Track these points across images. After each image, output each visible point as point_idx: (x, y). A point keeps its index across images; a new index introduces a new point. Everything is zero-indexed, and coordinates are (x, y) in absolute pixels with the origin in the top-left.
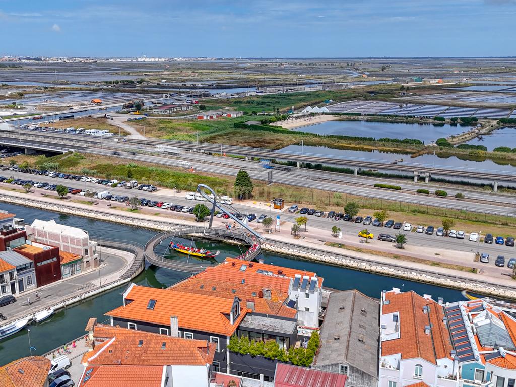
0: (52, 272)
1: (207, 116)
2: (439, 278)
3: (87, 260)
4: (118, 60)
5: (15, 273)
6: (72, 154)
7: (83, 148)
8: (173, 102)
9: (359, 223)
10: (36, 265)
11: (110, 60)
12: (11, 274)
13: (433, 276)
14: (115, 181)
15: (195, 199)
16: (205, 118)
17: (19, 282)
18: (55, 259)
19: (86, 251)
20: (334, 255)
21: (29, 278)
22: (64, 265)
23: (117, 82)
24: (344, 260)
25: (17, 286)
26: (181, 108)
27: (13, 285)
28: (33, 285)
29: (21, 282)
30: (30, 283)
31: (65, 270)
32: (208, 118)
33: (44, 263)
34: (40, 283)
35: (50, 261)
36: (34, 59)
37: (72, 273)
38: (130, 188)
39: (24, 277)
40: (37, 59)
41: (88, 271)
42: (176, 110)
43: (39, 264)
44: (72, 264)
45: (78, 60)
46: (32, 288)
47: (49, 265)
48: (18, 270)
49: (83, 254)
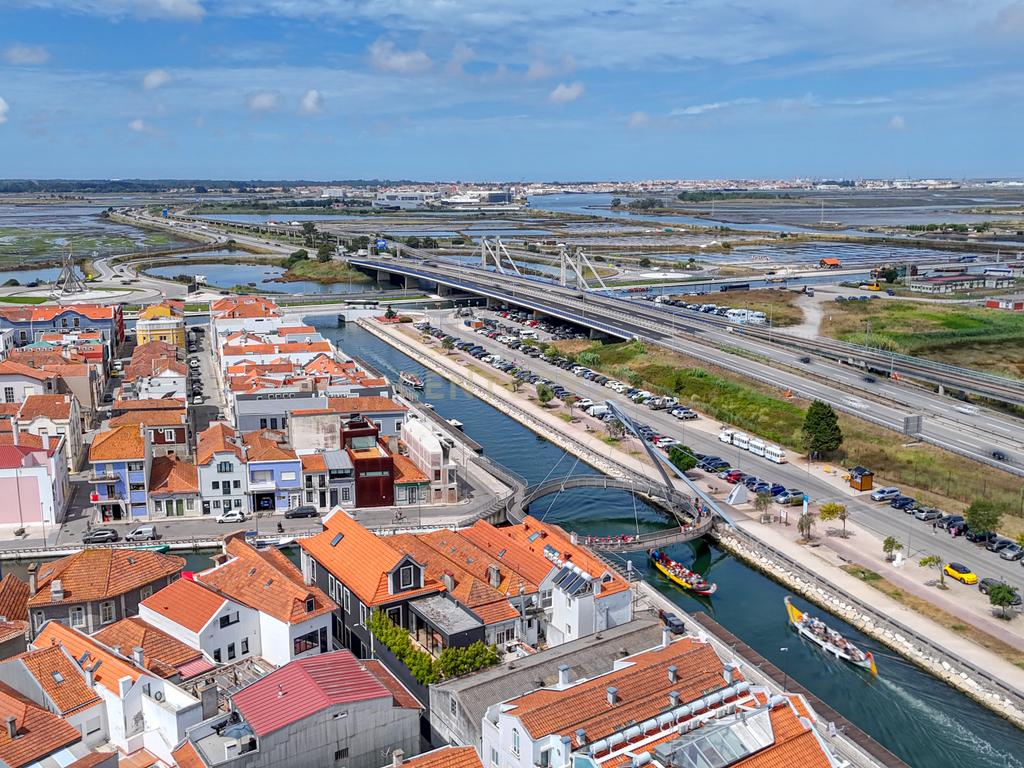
0: (378, 490)
1: (1008, 301)
2: (990, 689)
3: (438, 487)
4: (1011, 184)
5: (327, 478)
6: (635, 344)
7: (659, 336)
8: (986, 271)
9: (992, 550)
10: (357, 475)
11: (993, 184)
12: (322, 478)
13: (979, 683)
14: (646, 394)
15: (732, 444)
16: (1002, 305)
17: (331, 493)
18: (386, 473)
19: (437, 474)
20: (828, 588)
21: (346, 491)
22: (399, 485)
23: (932, 228)
24: (836, 602)
25: (328, 496)
26: (984, 283)
27: (323, 494)
28: (351, 503)
29: (334, 493)
30: (346, 498)
31: (401, 494)
32: (1010, 306)
33: (370, 474)
34: (361, 502)
35: (379, 474)
36: (840, 184)
37: (411, 500)
38: (657, 408)
39: (339, 487)
40: (845, 184)
41: (436, 505)
42: (968, 286)
43: (362, 475)
44: (412, 487)
45: (932, 183)
46: (348, 506)
47: (377, 479)
48: (332, 476)
49: (431, 476)
